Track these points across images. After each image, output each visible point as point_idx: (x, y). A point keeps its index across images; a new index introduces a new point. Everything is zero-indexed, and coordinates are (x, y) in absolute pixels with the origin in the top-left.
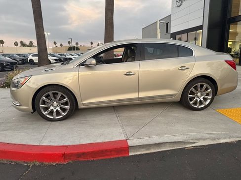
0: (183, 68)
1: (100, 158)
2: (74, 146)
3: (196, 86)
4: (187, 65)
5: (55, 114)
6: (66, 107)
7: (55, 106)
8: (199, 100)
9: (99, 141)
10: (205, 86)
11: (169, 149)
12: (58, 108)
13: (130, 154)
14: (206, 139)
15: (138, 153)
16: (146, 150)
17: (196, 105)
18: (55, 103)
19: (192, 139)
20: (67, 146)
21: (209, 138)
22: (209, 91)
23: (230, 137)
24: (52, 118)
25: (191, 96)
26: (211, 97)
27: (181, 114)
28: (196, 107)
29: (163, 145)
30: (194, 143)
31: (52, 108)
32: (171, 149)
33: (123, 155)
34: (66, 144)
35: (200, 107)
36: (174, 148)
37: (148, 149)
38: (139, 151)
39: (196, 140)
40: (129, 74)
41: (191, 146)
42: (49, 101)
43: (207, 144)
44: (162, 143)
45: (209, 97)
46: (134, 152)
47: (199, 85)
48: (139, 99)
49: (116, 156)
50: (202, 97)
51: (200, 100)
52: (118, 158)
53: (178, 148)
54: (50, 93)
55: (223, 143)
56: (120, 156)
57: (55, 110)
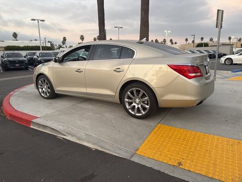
1: (19, 123)
3: (133, 91)
5: (45, 94)
6: (49, 90)
7: (45, 88)
8: (136, 107)
11: (49, 133)
13: (31, 127)
15: (34, 128)
17: (133, 111)
19: (64, 132)
21: (76, 136)
22: (146, 98)
23: (94, 144)
24: (43, 96)
26: (149, 107)
33: (28, 126)
37: (39, 128)
39: (67, 133)
41: (62, 137)
42: (42, 85)
43: (73, 141)
44: (47, 126)
45: (147, 106)
46: (33, 126)
48: (87, 93)
54: (42, 79)
57: (45, 91)
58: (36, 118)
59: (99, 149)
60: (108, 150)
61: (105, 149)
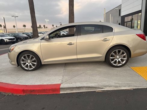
0: (105, 40)
1: (43, 94)
2: (30, 86)
3: (115, 51)
4: (108, 38)
5: (29, 67)
6: (35, 63)
7: (29, 63)
8: (117, 61)
9: (45, 84)
10: (122, 51)
11: (85, 91)
12: (31, 64)
13: (61, 93)
14: (111, 86)
16: (71, 91)
17: (116, 64)
18: (29, 61)
19: (101, 86)
20: (27, 86)
22: (124, 54)
23: (129, 86)
24: (27, 69)
25: (112, 58)
26: (126, 59)
27: (104, 69)
28: (116, 65)
29: (81, 88)
30: (103, 88)
31: (27, 64)
32: (87, 91)
33: (56, 93)
34: (27, 84)
35: (118, 65)
36: (88, 91)
38: (66, 91)
39: (104, 86)
40: (70, 44)
41: (100, 90)
42: (26, 60)
43: (112, 90)
45: (125, 59)
46: (63, 91)
47: (117, 51)
48: (77, 59)
49: (52, 93)
50: (120, 59)
51: (119, 61)
52: (53, 94)
53: (91, 91)
54: (26, 55)
55: (123, 90)
56: (54, 93)
57: (29, 65)
58: (60, 85)
59: (134, 88)
60: (140, 86)
61: (138, 86)
